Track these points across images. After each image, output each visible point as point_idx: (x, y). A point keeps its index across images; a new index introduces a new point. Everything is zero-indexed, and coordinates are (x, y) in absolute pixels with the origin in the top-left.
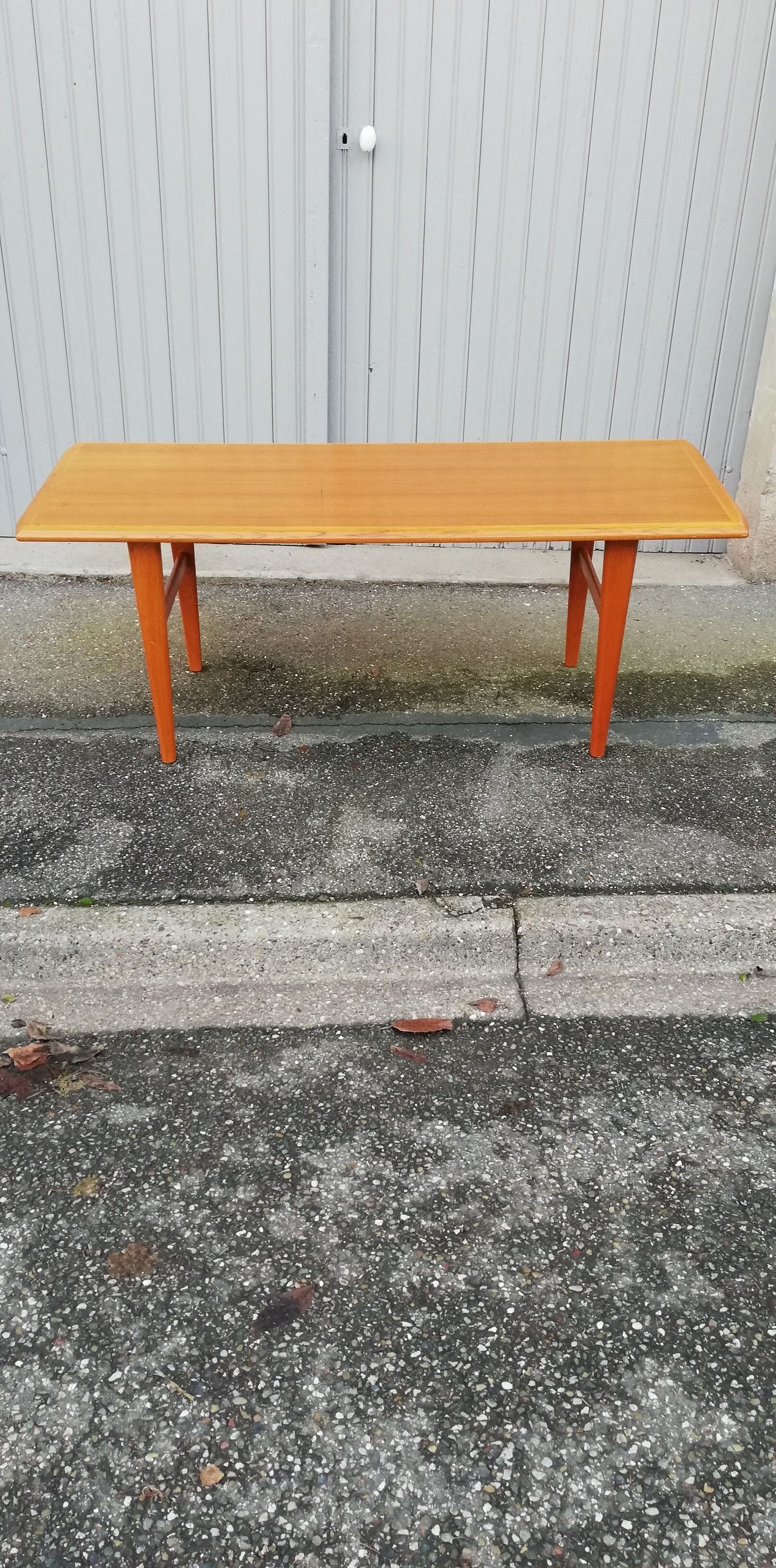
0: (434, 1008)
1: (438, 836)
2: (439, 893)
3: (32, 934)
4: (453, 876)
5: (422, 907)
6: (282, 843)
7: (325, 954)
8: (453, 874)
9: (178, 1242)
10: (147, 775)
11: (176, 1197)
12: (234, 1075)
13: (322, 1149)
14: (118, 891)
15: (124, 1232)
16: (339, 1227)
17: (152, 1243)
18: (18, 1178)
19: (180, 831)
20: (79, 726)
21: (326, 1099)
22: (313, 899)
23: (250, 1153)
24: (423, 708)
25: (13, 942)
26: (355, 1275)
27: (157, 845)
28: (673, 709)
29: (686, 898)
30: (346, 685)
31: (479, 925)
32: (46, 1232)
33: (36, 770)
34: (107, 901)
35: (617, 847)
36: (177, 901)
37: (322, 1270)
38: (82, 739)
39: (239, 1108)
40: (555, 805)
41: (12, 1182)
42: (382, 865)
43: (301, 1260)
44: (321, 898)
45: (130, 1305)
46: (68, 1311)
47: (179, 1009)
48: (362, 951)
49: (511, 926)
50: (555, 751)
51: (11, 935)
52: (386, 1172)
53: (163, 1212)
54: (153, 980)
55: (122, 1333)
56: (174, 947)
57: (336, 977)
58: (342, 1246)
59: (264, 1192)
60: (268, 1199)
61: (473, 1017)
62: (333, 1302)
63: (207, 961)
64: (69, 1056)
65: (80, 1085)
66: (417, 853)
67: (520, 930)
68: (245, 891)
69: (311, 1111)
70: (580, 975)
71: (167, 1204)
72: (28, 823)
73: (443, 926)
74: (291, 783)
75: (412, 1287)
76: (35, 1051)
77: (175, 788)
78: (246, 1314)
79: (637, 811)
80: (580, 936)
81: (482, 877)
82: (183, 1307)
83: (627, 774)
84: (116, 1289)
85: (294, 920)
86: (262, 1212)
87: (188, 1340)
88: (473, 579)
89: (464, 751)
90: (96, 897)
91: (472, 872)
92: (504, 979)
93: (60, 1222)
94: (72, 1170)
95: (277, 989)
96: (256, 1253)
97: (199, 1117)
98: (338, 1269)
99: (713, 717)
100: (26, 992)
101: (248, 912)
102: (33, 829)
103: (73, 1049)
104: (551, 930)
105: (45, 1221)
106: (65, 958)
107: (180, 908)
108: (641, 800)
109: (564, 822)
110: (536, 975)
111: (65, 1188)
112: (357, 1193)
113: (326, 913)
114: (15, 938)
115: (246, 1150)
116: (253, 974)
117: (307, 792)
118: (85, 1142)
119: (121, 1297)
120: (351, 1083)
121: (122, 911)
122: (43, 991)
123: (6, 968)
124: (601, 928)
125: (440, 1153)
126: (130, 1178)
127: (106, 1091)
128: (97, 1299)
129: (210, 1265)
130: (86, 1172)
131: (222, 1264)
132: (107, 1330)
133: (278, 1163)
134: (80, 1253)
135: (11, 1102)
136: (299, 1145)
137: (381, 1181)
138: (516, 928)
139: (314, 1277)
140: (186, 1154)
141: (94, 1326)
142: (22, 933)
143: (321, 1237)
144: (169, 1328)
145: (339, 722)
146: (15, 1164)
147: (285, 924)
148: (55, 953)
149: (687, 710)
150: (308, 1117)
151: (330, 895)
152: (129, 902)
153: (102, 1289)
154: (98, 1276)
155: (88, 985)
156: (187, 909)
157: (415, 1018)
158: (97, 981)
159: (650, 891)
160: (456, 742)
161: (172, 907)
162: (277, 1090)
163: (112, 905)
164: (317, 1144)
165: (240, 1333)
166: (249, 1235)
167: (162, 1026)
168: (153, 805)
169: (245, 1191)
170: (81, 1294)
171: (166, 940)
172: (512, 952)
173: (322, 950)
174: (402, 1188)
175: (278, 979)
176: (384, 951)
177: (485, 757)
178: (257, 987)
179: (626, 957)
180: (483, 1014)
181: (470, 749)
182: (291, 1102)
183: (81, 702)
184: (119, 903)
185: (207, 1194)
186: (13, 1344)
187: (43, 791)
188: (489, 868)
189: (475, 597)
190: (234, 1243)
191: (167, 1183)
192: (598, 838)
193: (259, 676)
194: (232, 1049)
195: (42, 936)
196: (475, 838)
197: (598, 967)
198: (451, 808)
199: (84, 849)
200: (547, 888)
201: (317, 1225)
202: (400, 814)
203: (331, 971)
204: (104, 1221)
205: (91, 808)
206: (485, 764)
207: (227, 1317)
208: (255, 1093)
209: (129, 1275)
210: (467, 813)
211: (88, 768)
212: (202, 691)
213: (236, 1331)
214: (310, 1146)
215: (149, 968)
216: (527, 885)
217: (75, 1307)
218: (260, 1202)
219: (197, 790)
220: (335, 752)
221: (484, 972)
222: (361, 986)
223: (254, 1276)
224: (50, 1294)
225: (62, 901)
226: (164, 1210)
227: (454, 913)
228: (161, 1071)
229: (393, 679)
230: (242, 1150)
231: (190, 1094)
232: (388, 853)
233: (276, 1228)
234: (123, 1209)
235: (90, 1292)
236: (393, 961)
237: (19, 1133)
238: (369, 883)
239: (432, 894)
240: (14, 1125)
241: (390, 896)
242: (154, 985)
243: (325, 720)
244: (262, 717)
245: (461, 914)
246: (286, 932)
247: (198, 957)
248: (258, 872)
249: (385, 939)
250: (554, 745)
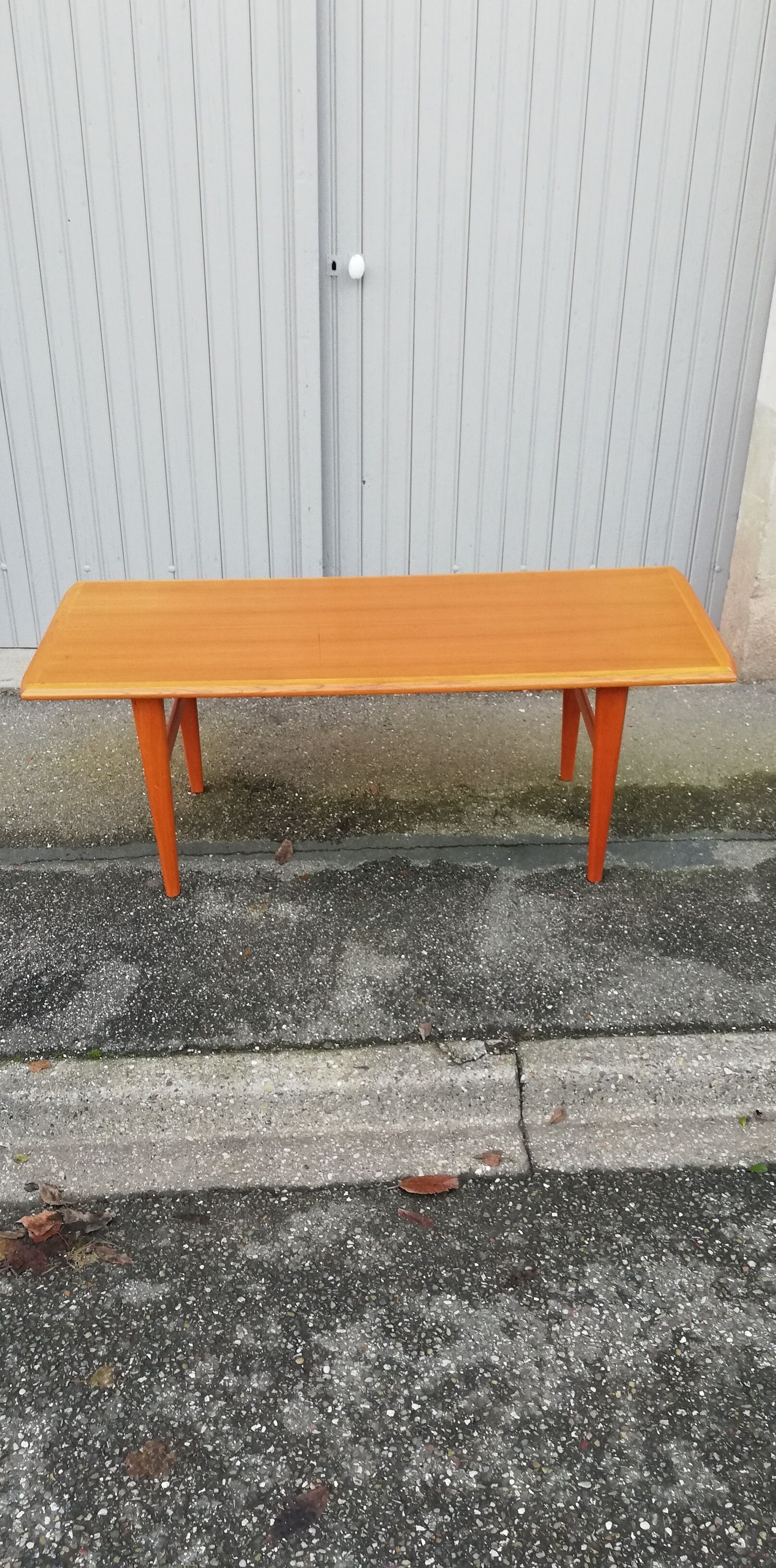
0: (440, 1163)
1: (439, 974)
2: (442, 1037)
3: (43, 1091)
4: (455, 1019)
5: (424, 1053)
6: (286, 984)
7: (330, 1105)
8: (456, 1016)
9: (195, 1438)
10: (151, 911)
11: (191, 1387)
12: (245, 1244)
13: (333, 1329)
14: (126, 1041)
15: (141, 1427)
16: (352, 1419)
17: (168, 1440)
18: (36, 1367)
19: (186, 974)
20: (84, 856)
21: (336, 1272)
22: (317, 1047)
23: (262, 1335)
24: (423, 829)
25: (24, 1101)
26: (368, 1473)
27: (163, 989)
28: (668, 827)
29: (685, 1039)
30: (346, 805)
31: (482, 1074)
32: (65, 1428)
33: (43, 908)
34: (116, 1053)
35: (617, 984)
36: (184, 1052)
37: (336, 1468)
38: (87, 871)
39: (250, 1283)
40: (554, 936)
41: (31, 1371)
42: (386, 1007)
43: (316, 1458)
44: (326, 1046)
45: (150, 1511)
46: (89, 1517)
47: (188, 1168)
48: (367, 1102)
49: (514, 1074)
50: (553, 875)
51: (22, 1093)
52: (397, 1355)
53: (179, 1404)
54: (162, 1135)
55: (143, 1542)
56: (182, 1102)
57: (342, 1129)
58: (355, 1441)
59: (278, 1379)
60: (281, 1388)
61: (478, 1172)
62: (348, 1504)
63: (215, 1115)
64: (82, 1224)
65: (94, 1258)
66: (419, 992)
67: (523, 1078)
68: (250, 1038)
69: (322, 1285)
70: (583, 1122)
71: (183, 1395)
72: (36, 968)
73: (447, 1075)
74: (293, 917)
75: (424, 1486)
76: (49, 1219)
77: (179, 924)
78: (263, 1520)
79: (635, 942)
80: (582, 1083)
81: (484, 1018)
82: (201, 1512)
83: (625, 901)
84: (135, 1492)
85: (300, 1071)
86: (276, 1403)
87: (207, 1549)
89: (463, 877)
90: (104, 1049)
91: (474, 1013)
92: (508, 1127)
93: (79, 1417)
94: (89, 1357)
95: (284, 1143)
96: (271, 1449)
97: (211, 1294)
98: (352, 1466)
99: (708, 836)
100: (38, 1150)
101: (254, 1063)
102: (41, 974)
103: (86, 1217)
104: (553, 1077)
105: (64, 1415)
106: (76, 1115)
107: (188, 1059)
108: (639, 929)
109: (563, 957)
110: (539, 1123)
111: (82, 1378)
112: (368, 1380)
113: (331, 1062)
114: (27, 1096)
115: (259, 1331)
116: (260, 1127)
117: (309, 927)
118: (101, 1325)
119: (141, 1502)
120: (360, 1252)
121: (130, 1064)
122: (54, 1149)
123: (18, 1127)
124: (602, 1074)
125: (449, 1332)
126: (145, 1366)
127: (120, 1265)
128: (117, 1503)
129: (227, 1464)
130: (102, 1359)
131: (238, 1463)
132: (128, 1538)
133: (290, 1346)
134: (99, 1451)
135: (27, 1279)
136: (311, 1325)
137: (392, 1365)
138: (519, 1076)
139: (328, 1476)
140: (200, 1337)
141: (115, 1534)
142: (33, 1090)
143: (334, 1431)
144: (189, 1536)
145: (340, 846)
146: (33, 1350)
147: (291, 1075)
148: (66, 1109)
149: (682, 827)
150: (319, 1292)
151: (334, 1042)
152: (137, 1054)
153: (122, 1493)
154: (116, 1477)
155: (98, 1142)
156: (194, 1060)
157: (421, 1174)
158: (107, 1137)
159: (651, 1031)
160: (456, 868)
161: (179, 1059)
162: (287, 1261)
163: (120, 1057)
164: (328, 1324)
165: (258, 1541)
166: (264, 1429)
167: (173, 1187)
168: (160, 945)
169: (258, 1379)
170: (102, 1498)
171: (173, 1095)
172: (515, 1100)
173: (328, 1102)
174: (412, 1373)
175: (285, 1132)
176: (389, 1102)
177: (483, 883)
178: (265, 1141)
179: (628, 1103)
180: (488, 1168)
181: (470, 875)
182: (302, 1276)
183: (85, 830)
184: (127, 1055)
185: (222, 1382)
186: (37, 1555)
187: (50, 931)
188: (491, 1008)
189: (471, 703)
190: (249, 1439)
191: (182, 1371)
192: (597, 973)
193: (261, 797)
194: (242, 1215)
195: (52, 1094)
196: (477, 975)
197: (601, 1113)
198: (452, 942)
199: (91, 995)
200: (548, 1030)
201: (330, 1416)
202: (402, 949)
203: (339, 1123)
204: (122, 1415)
205: (97, 951)
206: (485, 892)
207: (245, 1522)
208: (266, 1266)
209: (147, 1477)
210: (468, 947)
211: (93, 904)
212: (204, 815)
213: (254, 1539)
214: (321, 1327)
215: (159, 1123)
216: (528, 1027)
217: (96, 1513)
218: (274, 1391)
219: (201, 927)
220: (337, 880)
221: (489, 1121)
222: (368, 1138)
223: (270, 1477)
224: (71, 1498)
225: (71, 1053)
226: (180, 1402)
227: (457, 1061)
228: (172, 1241)
229: (392, 797)
230: (255, 1332)
231: (202, 1267)
232: (391, 993)
233: (290, 1421)
234: (140, 1402)
235: (111, 1496)
236: (398, 1112)
237: (36, 1315)
238: (373, 1028)
239: (435, 1039)
240: (30, 1306)
241: (395, 1042)
242: (162, 1141)
243: (326, 845)
244: (264, 843)
245: (462, 1062)
246: (292, 1084)
247: (206, 1112)
248: (263, 1018)
249: (390, 1089)
250: (551, 869)
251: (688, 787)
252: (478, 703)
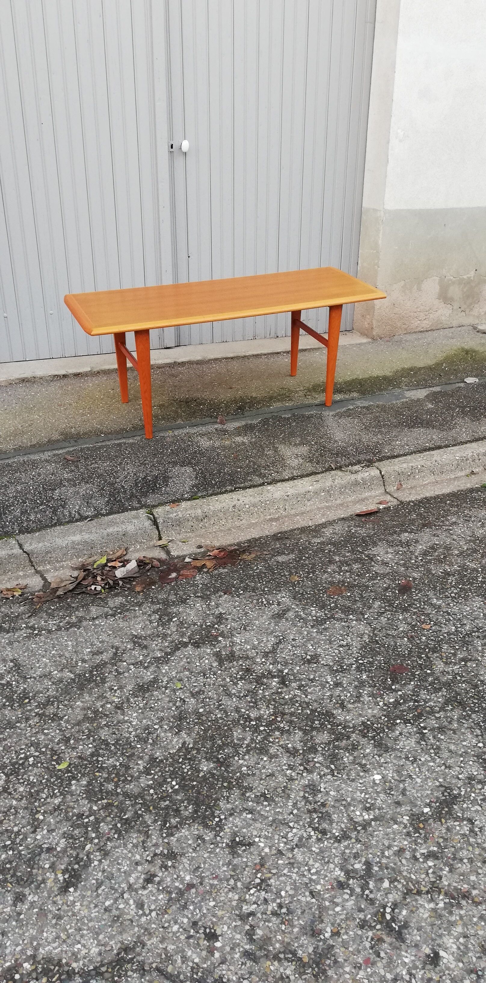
0: (364, 507)
1: (324, 448)
2: (341, 467)
4: (342, 461)
5: (339, 473)
6: (262, 462)
9: (348, 582)
11: (332, 573)
12: (311, 540)
13: (370, 549)
14: (207, 491)
15: (324, 585)
16: (401, 566)
17: (338, 585)
19: (214, 466)
20: (125, 436)
21: (355, 538)
22: (293, 478)
23: (345, 556)
24: (277, 405)
26: (419, 575)
28: (381, 390)
29: (435, 451)
30: (235, 401)
31: (365, 475)
32: (295, 592)
33: (123, 455)
34: (205, 496)
35: (398, 440)
37: (407, 576)
38: (131, 441)
39: (325, 547)
40: (362, 430)
41: (263, 584)
42: (311, 461)
43: (397, 576)
44: (296, 478)
45: (350, 600)
46: (329, 607)
47: (262, 529)
48: (323, 494)
49: (378, 473)
50: (346, 411)
52: (401, 549)
53: (332, 577)
54: (241, 523)
55: (356, 607)
56: (247, 506)
58: (407, 570)
59: (363, 564)
60: (367, 565)
61: (381, 507)
62: (419, 582)
64: (236, 550)
65: (253, 556)
66: (321, 455)
67: (383, 473)
68: (261, 481)
69: (354, 542)
70: (409, 487)
72: (141, 475)
73: (353, 477)
74: (245, 440)
76: (219, 552)
77: (195, 451)
78: (393, 592)
79: (395, 427)
80: (405, 471)
81: (354, 459)
82: (369, 596)
83: (382, 415)
84: (339, 598)
85: (290, 487)
86: (368, 569)
87: (381, 603)
88: (255, 353)
89: (308, 418)
90: (199, 495)
91: (348, 458)
92: (383, 493)
93: (297, 589)
94: (283, 576)
95: (296, 515)
96: (379, 578)
97: (313, 552)
98: (412, 575)
99: (397, 391)
100: (190, 537)
101: (269, 488)
102: (146, 477)
103: (236, 547)
104: (394, 471)
105: (291, 590)
106: (202, 520)
107: (239, 492)
108: (394, 422)
109: (370, 435)
110: (393, 490)
111: (286, 581)
112: (397, 557)
113: (302, 482)
115: (343, 556)
116: (282, 512)
117: (255, 443)
118: (278, 568)
119: (344, 600)
120: (359, 532)
121: (215, 498)
124: (412, 467)
125: (414, 541)
126: (308, 573)
127: (266, 555)
128: (336, 602)
129: (366, 585)
130: (289, 575)
131: (370, 584)
132: (349, 608)
133: (359, 556)
134: (314, 594)
135: (231, 566)
136: (361, 550)
137: (402, 552)
138: (381, 473)
140: (321, 562)
141: (343, 608)
142: (179, 513)
143: (397, 569)
144: (370, 602)
145: (245, 416)
147: (288, 489)
148: (197, 518)
149: (386, 389)
151: (298, 476)
152: (215, 494)
153: (335, 599)
154: (328, 597)
156: (242, 492)
157: (361, 511)
159: (420, 452)
160: (303, 415)
161: (236, 492)
162: (333, 540)
163: (208, 496)
164: (367, 549)
165: (397, 597)
166: (371, 575)
167: (262, 535)
168: (192, 459)
169: (355, 565)
170: (329, 602)
171: (242, 504)
172: (381, 483)
173: (308, 496)
174: (411, 552)
175: (293, 512)
176: (332, 492)
177: (319, 418)
178: (286, 516)
179: (424, 477)
180: (384, 506)
181: (311, 417)
182: (343, 541)
183: (115, 427)
184: (211, 495)
185: (343, 569)
187: (135, 462)
188: (353, 455)
189: (261, 360)
190: (368, 578)
191: (324, 570)
192: (388, 438)
193: (192, 404)
194: (301, 534)
195: (189, 512)
196: (340, 446)
197: (415, 483)
198: (321, 438)
199: (177, 479)
200: (382, 458)
201: (392, 567)
202: (302, 444)
203: (314, 504)
204: (313, 584)
205: (165, 465)
206: (322, 421)
207: (387, 594)
208: (326, 542)
209: (340, 594)
210: (329, 439)
211: (147, 451)
212: (170, 414)
213: (395, 596)
214: (365, 550)
215: (239, 517)
216: (373, 458)
217: (331, 606)
218: (365, 567)
219: (206, 450)
220: (254, 427)
221: (373, 493)
222: (328, 508)
223: (385, 583)
224: (317, 605)
225: (185, 499)
227: (353, 472)
228: (280, 545)
229: (254, 396)
230: (341, 556)
231: (301, 548)
232: (309, 457)
233: (378, 571)
234: (316, 580)
236: (337, 496)
238: (311, 469)
239: (339, 468)
241: (322, 472)
243: (238, 416)
244: (207, 420)
245: (356, 472)
246: (291, 492)
247: (258, 509)
248: (261, 474)
249: (332, 486)
250: (344, 409)
251: (378, 377)
252: (263, 360)
